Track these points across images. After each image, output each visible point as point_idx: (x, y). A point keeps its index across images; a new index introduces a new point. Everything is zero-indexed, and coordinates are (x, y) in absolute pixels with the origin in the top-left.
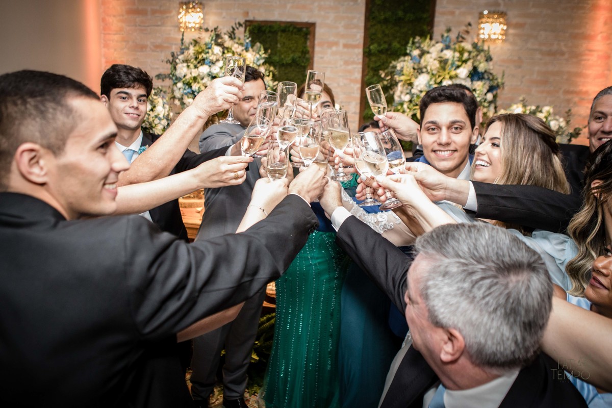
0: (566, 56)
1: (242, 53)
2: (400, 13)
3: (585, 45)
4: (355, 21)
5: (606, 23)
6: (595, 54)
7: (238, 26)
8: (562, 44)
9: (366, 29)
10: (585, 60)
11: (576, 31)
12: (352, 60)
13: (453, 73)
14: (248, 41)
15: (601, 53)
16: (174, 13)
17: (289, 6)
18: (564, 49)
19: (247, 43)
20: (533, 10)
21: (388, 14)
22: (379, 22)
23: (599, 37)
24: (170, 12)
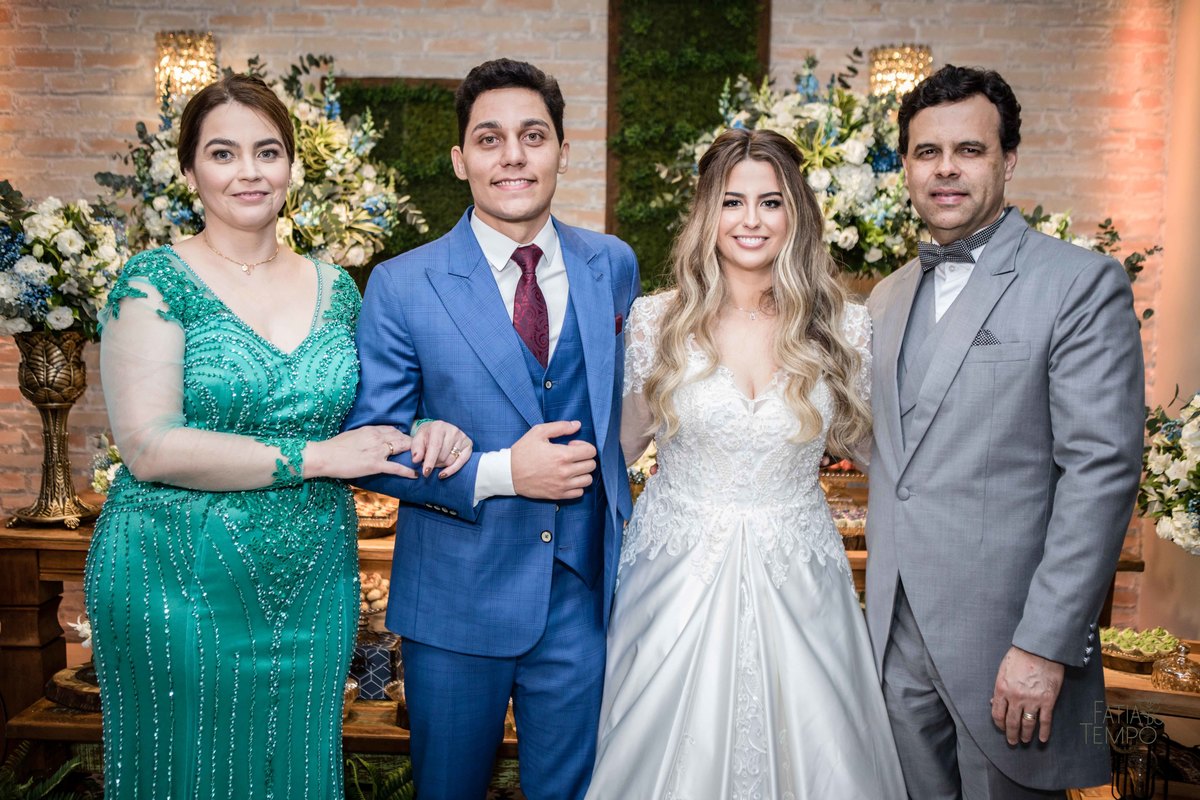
0: (1069, 144)
1: (318, 121)
2: (690, 53)
3: (1106, 118)
4: (586, 76)
5: (1146, 69)
6: (1131, 138)
7: (307, 64)
8: (1057, 116)
9: (612, 91)
10: (1110, 151)
11: (1086, 87)
12: (581, 166)
13: (831, 152)
14: (332, 98)
15: (1143, 136)
16: (142, 61)
17: (427, 43)
18: (1062, 128)
19: (331, 103)
20: (986, 44)
21: (663, 55)
22: (643, 76)
23: (1136, 101)
24: (132, 59)
